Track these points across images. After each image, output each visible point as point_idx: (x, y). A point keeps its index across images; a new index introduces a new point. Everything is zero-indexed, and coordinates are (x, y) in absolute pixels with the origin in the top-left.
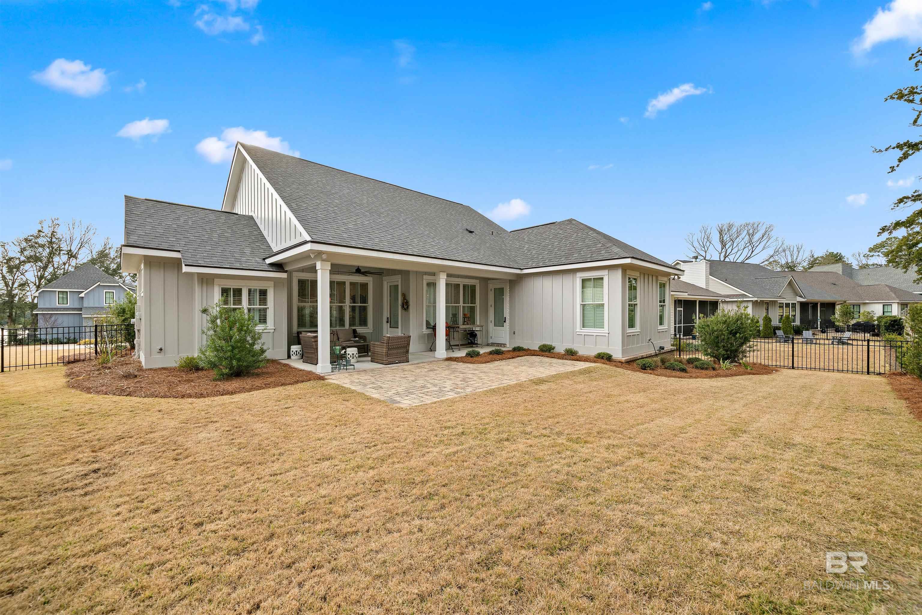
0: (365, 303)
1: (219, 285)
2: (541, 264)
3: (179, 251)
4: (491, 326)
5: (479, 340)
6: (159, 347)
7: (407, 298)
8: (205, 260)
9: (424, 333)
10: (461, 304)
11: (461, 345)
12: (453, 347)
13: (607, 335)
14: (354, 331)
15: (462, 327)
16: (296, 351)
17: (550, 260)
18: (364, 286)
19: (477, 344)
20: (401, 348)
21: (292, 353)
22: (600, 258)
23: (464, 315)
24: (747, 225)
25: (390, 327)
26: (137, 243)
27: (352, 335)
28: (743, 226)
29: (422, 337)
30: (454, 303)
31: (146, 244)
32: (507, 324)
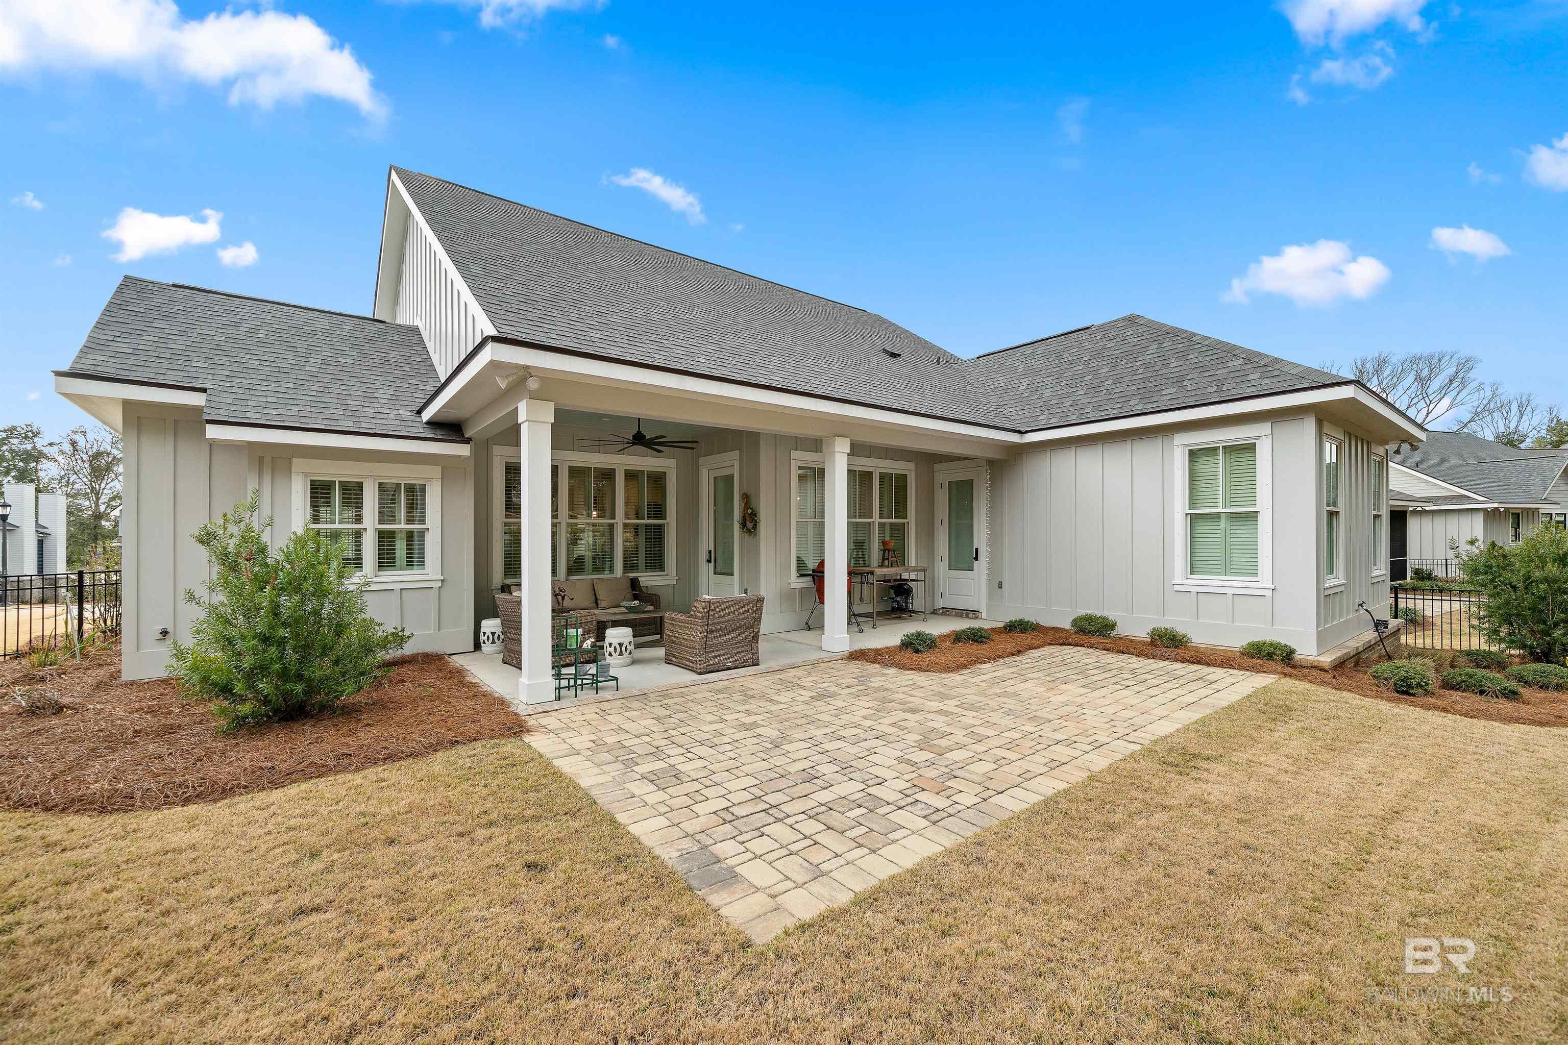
0: (661, 518)
1: (305, 475)
2: (1073, 419)
3: (204, 390)
4: (942, 568)
5: (917, 602)
6: (159, 628)
7: (754, 506)
8: (266, 411)
9: (793, 586)
10: (876, 518)
11: (879, 614)
12: (860, 619)
13: (1269, 593)
14: (634, 583)
15: (879, 572)
16: (493, 634)
17: (1097, 408)
18: (658, 480)
19: (911, 611)
20: (740, 628)
21: (483, 638)
22: (1250, 391)
23: (884, 543)
24: (1415, 360)
25: (715, 573)
26: (99, 369)
27: (629, 592)
28: (1408, 363)
29: (787, 596)
30: (860, 517)
31: (122, 372)
32: (981, 566)
